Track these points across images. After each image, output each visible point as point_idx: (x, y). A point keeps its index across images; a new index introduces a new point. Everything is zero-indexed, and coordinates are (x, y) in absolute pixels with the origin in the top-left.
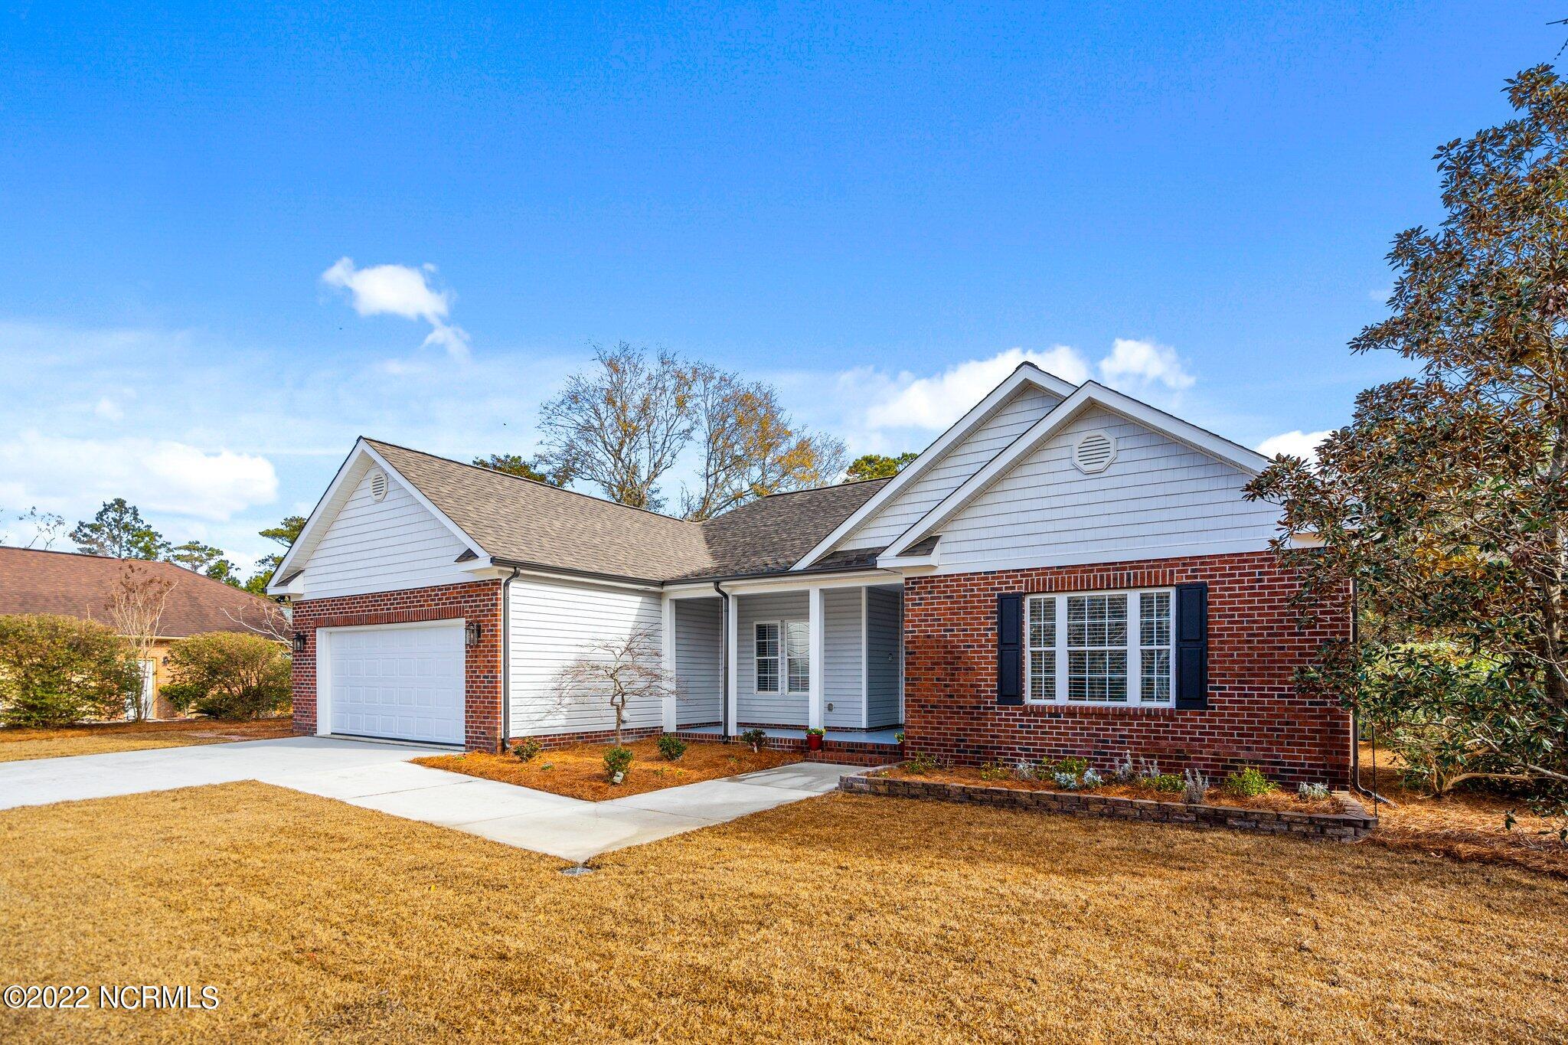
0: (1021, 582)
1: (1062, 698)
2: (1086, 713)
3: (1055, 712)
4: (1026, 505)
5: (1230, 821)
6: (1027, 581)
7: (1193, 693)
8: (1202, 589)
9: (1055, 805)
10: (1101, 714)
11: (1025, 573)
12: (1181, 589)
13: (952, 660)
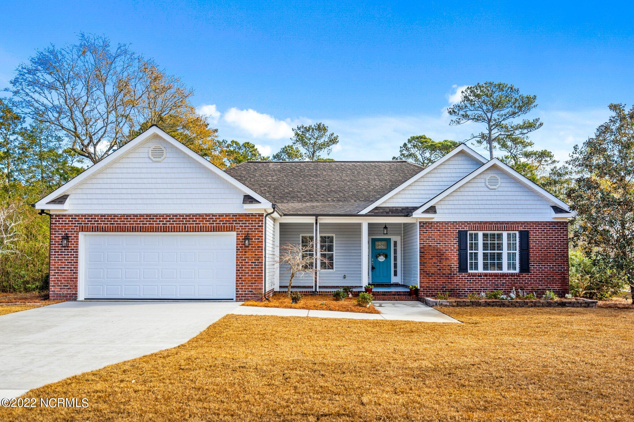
0: (467, 226)
1: (481, 270)
2: (491, 275)
3: (480, 275)
4: (469, 198)
5: (566, 304)
6: (469, 226)
7: (525, 267)
8: (528, 232)
9: (517, 304)
10: (496, 275)
11: (469, 223)
12: (521, 232)
13: (440, 255)
